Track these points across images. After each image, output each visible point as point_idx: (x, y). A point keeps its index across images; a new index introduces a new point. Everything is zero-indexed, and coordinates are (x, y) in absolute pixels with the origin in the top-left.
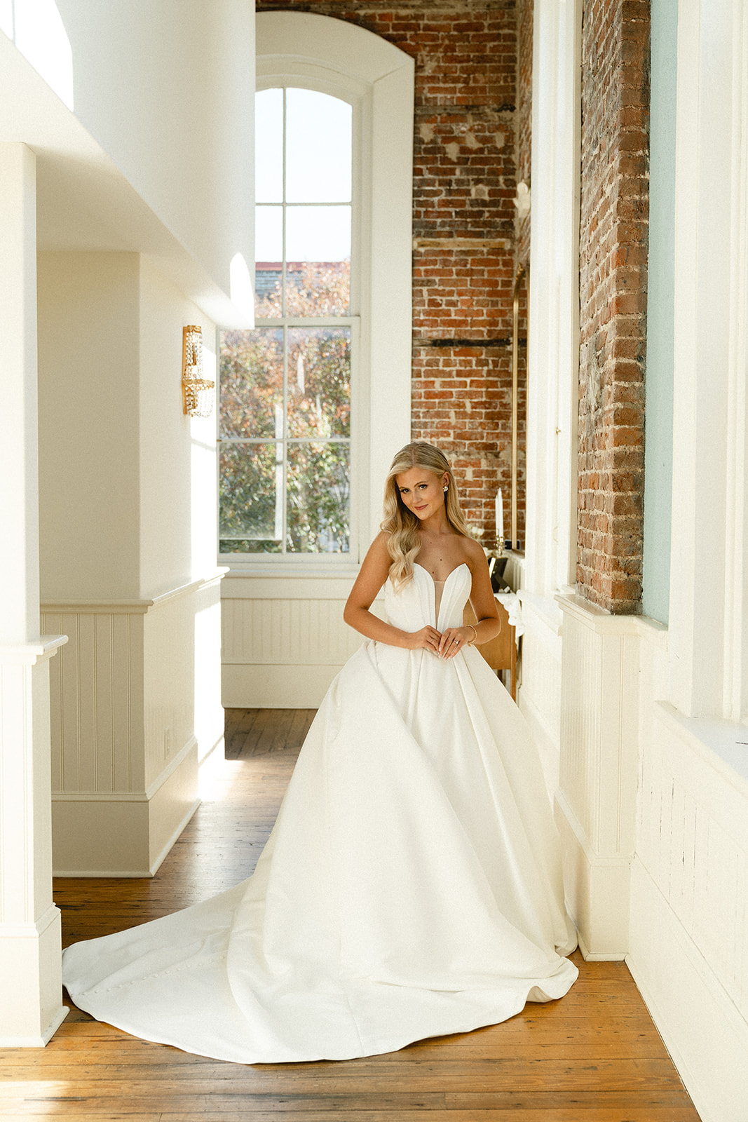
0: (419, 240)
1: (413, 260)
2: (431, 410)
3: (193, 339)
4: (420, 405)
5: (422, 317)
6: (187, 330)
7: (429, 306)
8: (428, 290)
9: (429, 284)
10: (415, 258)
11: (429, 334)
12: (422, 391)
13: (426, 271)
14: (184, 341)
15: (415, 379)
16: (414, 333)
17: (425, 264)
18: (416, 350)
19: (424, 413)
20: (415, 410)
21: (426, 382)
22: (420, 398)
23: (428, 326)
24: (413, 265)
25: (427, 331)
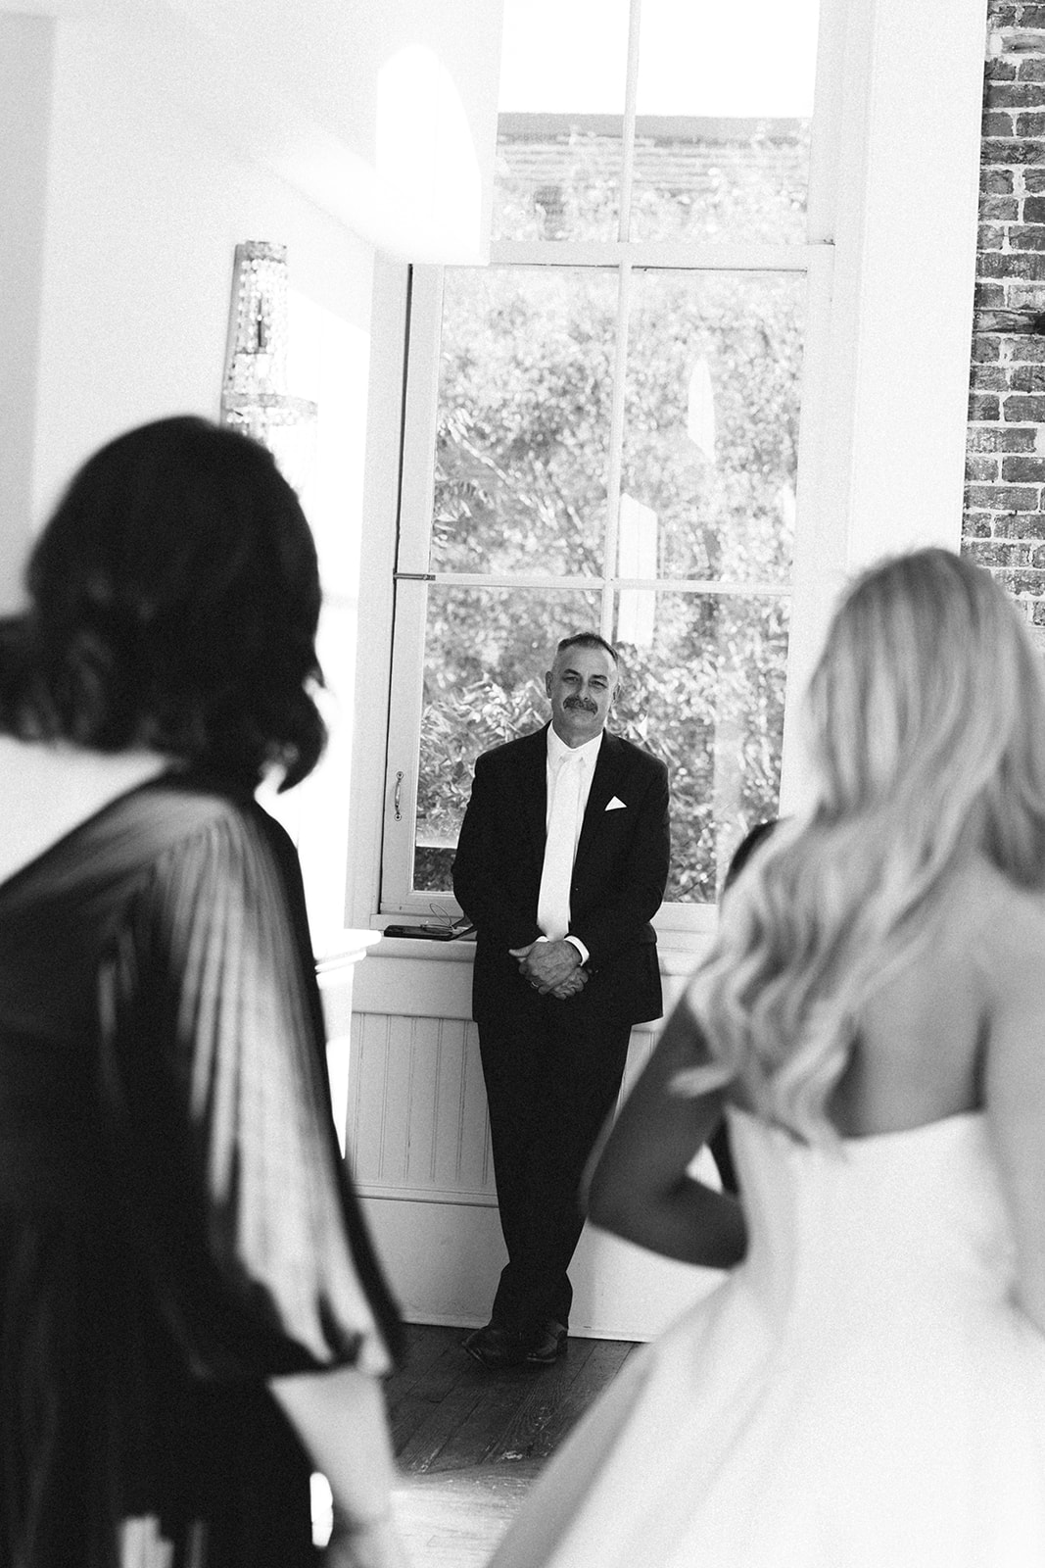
0: (1008, 31)
1: (988, 88)
2: (1019, 513)
3: (262, 279)
4: (992, 494)
5: (1007, 250)
6: (244, 255)
7: (1026, 218)
8: (1026, 175)
9: (1029, 156)
10: (994, 83)
11: (1026, 298)
12: (999, 457)
13: (1025, 120)
14: (235, 285)
15: (979, 424)
16: (981, 295)
17: (1021, 99)
18: (987, 342)
19: (999, 519)
20: (974, 510)
21: (1010, 431)
22: (992, 476)
23: (1020, 273)
24: (987, 102)
25: (1018, 289)
